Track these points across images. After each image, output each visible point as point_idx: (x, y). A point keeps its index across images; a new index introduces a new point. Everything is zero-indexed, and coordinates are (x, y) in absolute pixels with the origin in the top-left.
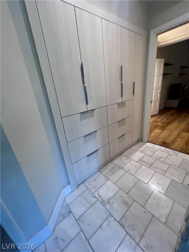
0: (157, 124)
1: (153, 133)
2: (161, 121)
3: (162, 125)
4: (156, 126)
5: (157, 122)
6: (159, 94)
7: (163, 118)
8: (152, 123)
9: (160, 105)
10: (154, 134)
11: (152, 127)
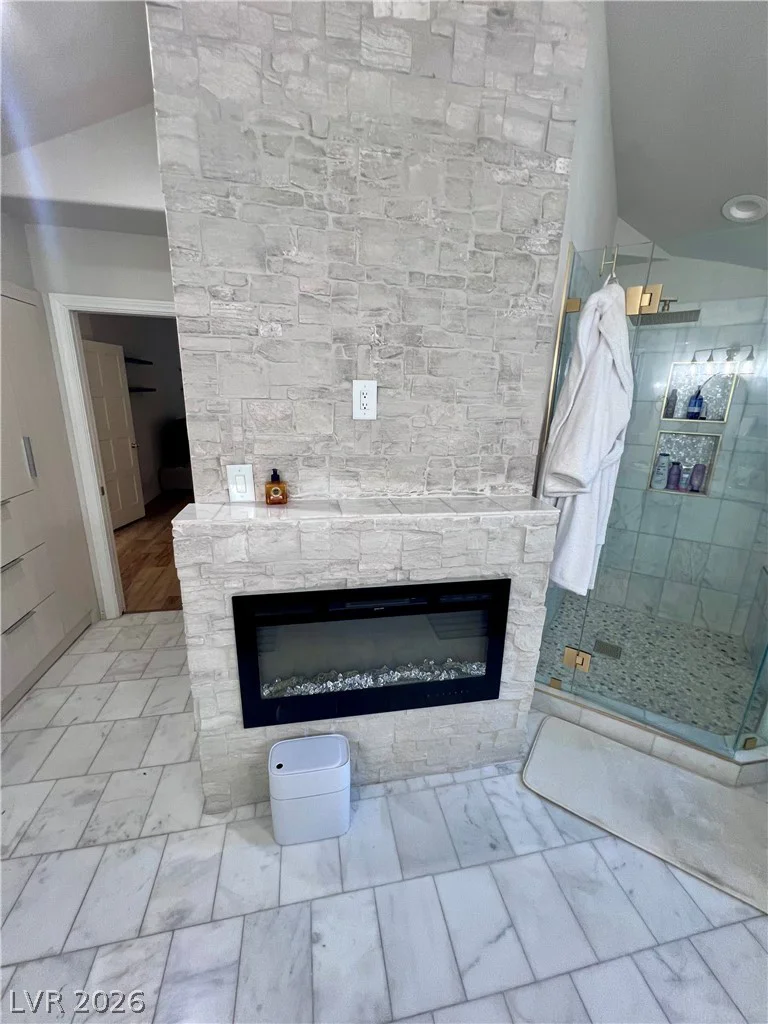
0: (145, 551)
1: (139, 581)
2: (154, 538)
3: (161, 551)
4: (144, 559)
5: (145, 542)
6: (132, 455)
7: (162, 526)
8: (129, 551)
9: (145, 488)
10: (141, 584)
11: (132, 565)
